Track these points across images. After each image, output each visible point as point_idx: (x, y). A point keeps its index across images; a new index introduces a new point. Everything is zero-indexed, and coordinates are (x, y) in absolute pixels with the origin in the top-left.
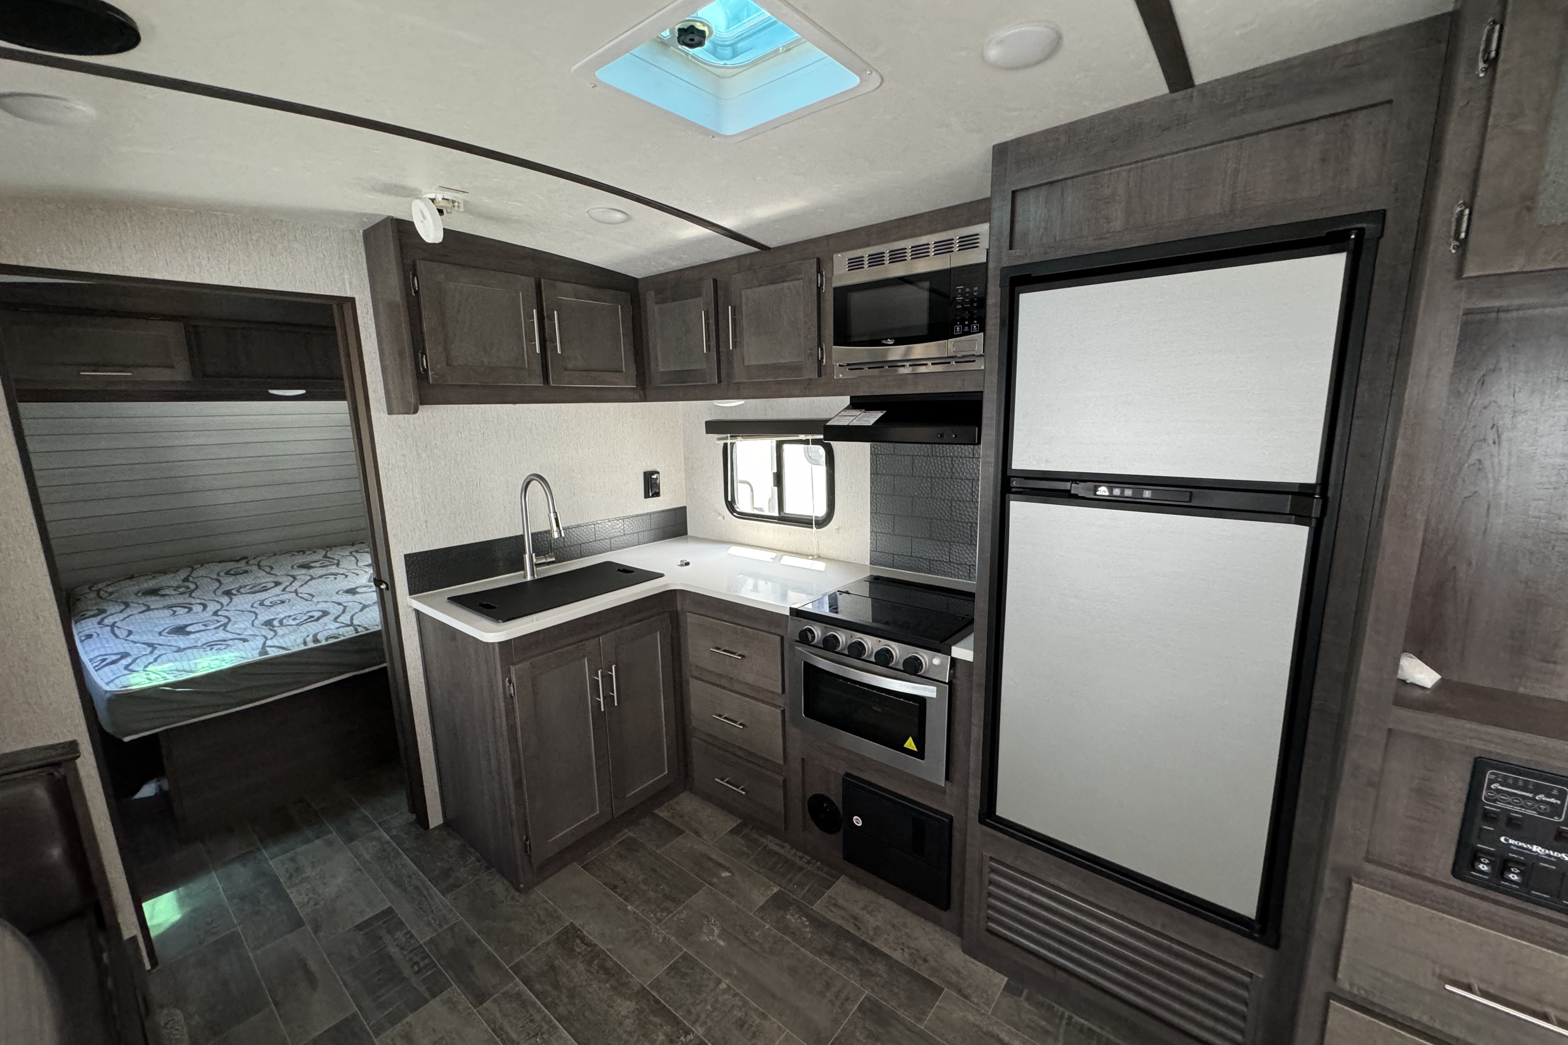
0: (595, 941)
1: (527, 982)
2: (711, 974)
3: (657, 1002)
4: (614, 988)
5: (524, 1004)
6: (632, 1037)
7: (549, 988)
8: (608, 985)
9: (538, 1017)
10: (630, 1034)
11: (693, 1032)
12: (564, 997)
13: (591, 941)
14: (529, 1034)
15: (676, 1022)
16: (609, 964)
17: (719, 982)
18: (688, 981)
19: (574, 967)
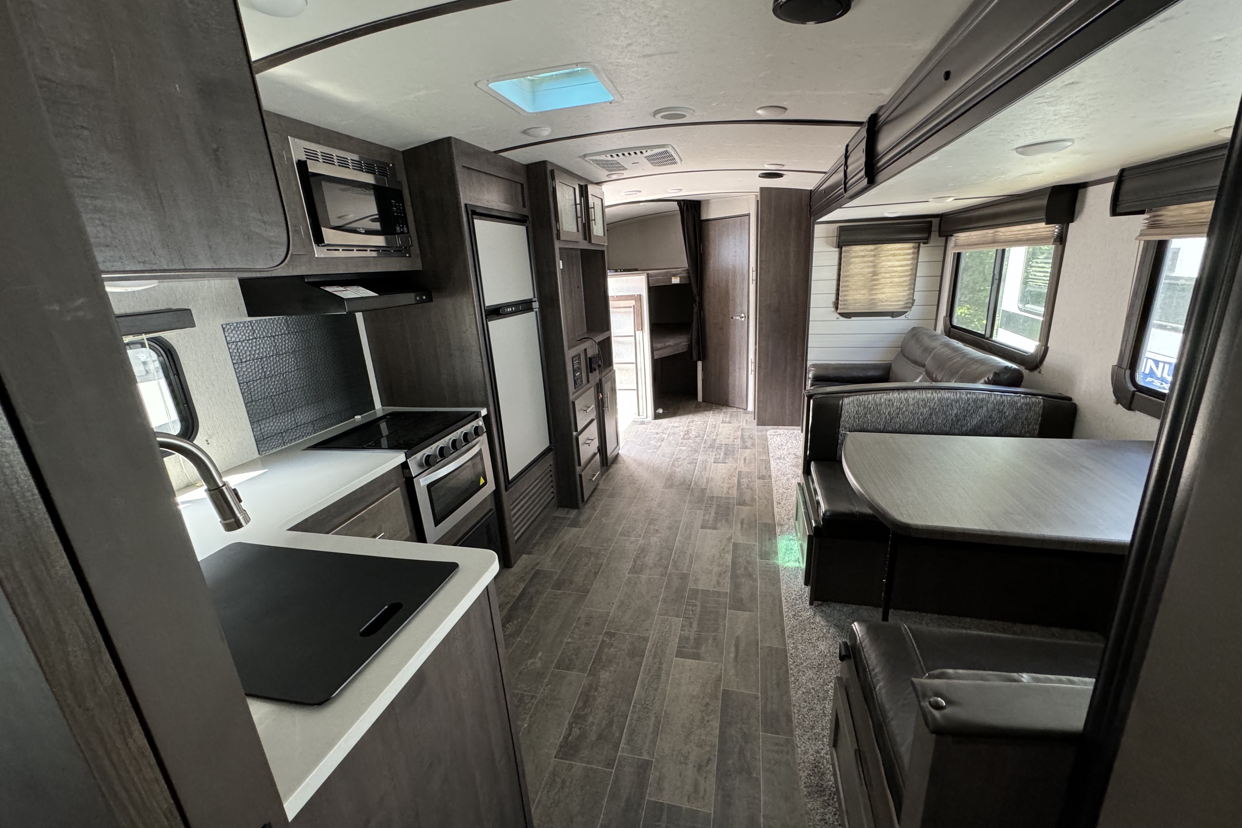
0: (567, 726)
1: (617, 746)
2: (564, 649)
3: (594, 662)
4: (596, 690)
5: (632, 733)
6: (619, 662)
7: (614, 727)
8: (596, 694)
9: (636, 716)
10: (618, 664)
11: (602, 639)
12: (615, 712)
13: (567, 729)
14: (648, 712)
15: (601, 647)
16: (581, 704)
17: (567, 643)
18: (574, 657)
19: (593, 724)
